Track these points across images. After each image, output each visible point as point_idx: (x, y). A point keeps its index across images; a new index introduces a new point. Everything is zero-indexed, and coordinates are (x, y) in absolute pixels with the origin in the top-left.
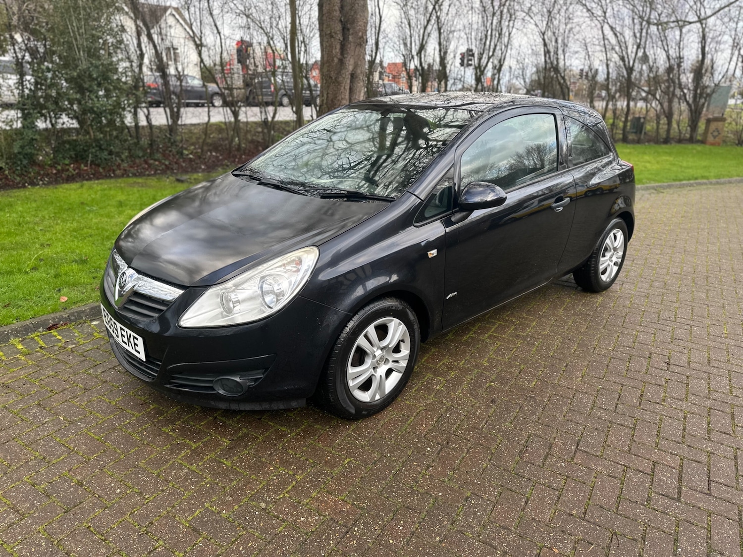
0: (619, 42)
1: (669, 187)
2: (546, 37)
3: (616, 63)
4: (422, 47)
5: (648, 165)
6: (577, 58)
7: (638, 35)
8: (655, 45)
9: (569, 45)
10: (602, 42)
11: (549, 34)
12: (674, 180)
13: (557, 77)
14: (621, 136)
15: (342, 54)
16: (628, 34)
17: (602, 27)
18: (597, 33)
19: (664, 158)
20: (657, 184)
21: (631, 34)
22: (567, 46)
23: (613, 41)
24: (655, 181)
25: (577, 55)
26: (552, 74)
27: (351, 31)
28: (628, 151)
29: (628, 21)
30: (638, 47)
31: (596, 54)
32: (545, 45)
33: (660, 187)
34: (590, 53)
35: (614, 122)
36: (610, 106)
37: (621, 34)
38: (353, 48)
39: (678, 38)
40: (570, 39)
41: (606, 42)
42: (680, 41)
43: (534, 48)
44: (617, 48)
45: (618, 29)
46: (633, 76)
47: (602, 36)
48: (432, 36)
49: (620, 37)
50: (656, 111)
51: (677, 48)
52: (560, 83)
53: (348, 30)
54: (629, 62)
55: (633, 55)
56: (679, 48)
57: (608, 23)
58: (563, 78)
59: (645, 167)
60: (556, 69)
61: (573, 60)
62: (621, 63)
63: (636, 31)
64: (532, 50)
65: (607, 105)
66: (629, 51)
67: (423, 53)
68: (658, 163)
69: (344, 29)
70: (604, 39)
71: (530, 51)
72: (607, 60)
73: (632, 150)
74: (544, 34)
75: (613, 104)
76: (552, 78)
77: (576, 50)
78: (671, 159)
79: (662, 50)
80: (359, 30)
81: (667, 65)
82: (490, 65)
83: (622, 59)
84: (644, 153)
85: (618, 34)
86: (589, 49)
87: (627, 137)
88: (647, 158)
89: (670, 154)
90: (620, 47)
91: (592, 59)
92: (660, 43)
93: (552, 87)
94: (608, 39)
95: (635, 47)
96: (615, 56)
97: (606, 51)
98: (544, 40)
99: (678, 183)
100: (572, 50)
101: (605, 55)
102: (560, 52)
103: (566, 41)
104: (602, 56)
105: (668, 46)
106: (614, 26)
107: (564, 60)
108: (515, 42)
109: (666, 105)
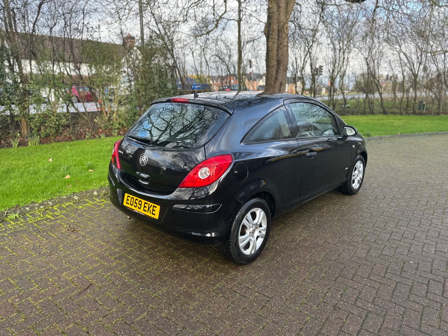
0: (409, 62)
1: (437, 134)
2: (368, 60)
3: (407, 72)
4: (303, 68)
5: (427, 125)
6: (385, 71)
7: (420, 58)
8: (430, 62)
9: (381, 64)
10: (399, 62)
11: (370, 58)
12: (440, 131)
13: (374, 81)
14: (412, 111)
15: (277, 75)
16: (414, 57)
17: (399, 54)
18: (396, 57)
19: (436, 121)
20: (431, 132)
21: (416, 57)
22: (380, 65)
23: (406, 61)
24: (429, 131)
25: (386, 69)
26: (372, 79)
27: (281, 65)
28: (416, 118)
29: (414, 50)
30: (420, 64)
31: (396, 68)
32: (368, 65)
33: (432, 134)
34: (393, 68)
35: (407, 104)
36: (405, 96)
37: (410, 57)
38: (282, 72)
39: (443, 58)
40: (382, 61)
41: (402, 61)
42: (445, 60)
43: (361, 66)
44: (408, 65)
45: (408, 55)
46: (418, 80)
47: (399, 59)
48: (308, 62)
49: (410, 59)
50: (432, 97)
51: (443, 64)
52: (376, 84)
53: (280, 64)
54: (415, 72)
55: (417, 68)
56: (444, 63)
57: (402, 52)
58: (378, 81)
59: (425, 126)
60: (374, 77)
61: (383, 72)
62: (411, 72)
63: (419, 56)
64: (361, 67)
65: (403, 95)
66: (415, 66)
67: (303, 70)
68: (432, 124)
69: (278, 64)
70: (400, 60)
71: (360, 68)
72: (402, 71)
73: (419, 118)
74: (367, 59)
75: (406, 95)
76: (372, 81)
77: (385, 66)
78: (440, 122)
79: (434, 65)
80: (285, 64)
81: (438, 73)
82: (338, 76)
83: (411, 70)
84: (426, 119)
85: (408, 58)
86: (393, 66)
87: (416, 112)
88: (426, 121)
89: (440, 120)
90: (410, 64)
91: (394, 70)
92: (432, 61)
93: (372, 86)
94: (402, 60)
95: (418, 64)
96: (407, 68)
97: (402, 66)
98: (367, 62)
99: (442, 132)
100: (383, 66)
101: (401, 68)
102: (376, 67)
103: (379, 61)
104: (400, 70)
105: (437, 63)
106: (406, 53)
107: (378, 72)
108: (351, 64)
109: (437, 94)
